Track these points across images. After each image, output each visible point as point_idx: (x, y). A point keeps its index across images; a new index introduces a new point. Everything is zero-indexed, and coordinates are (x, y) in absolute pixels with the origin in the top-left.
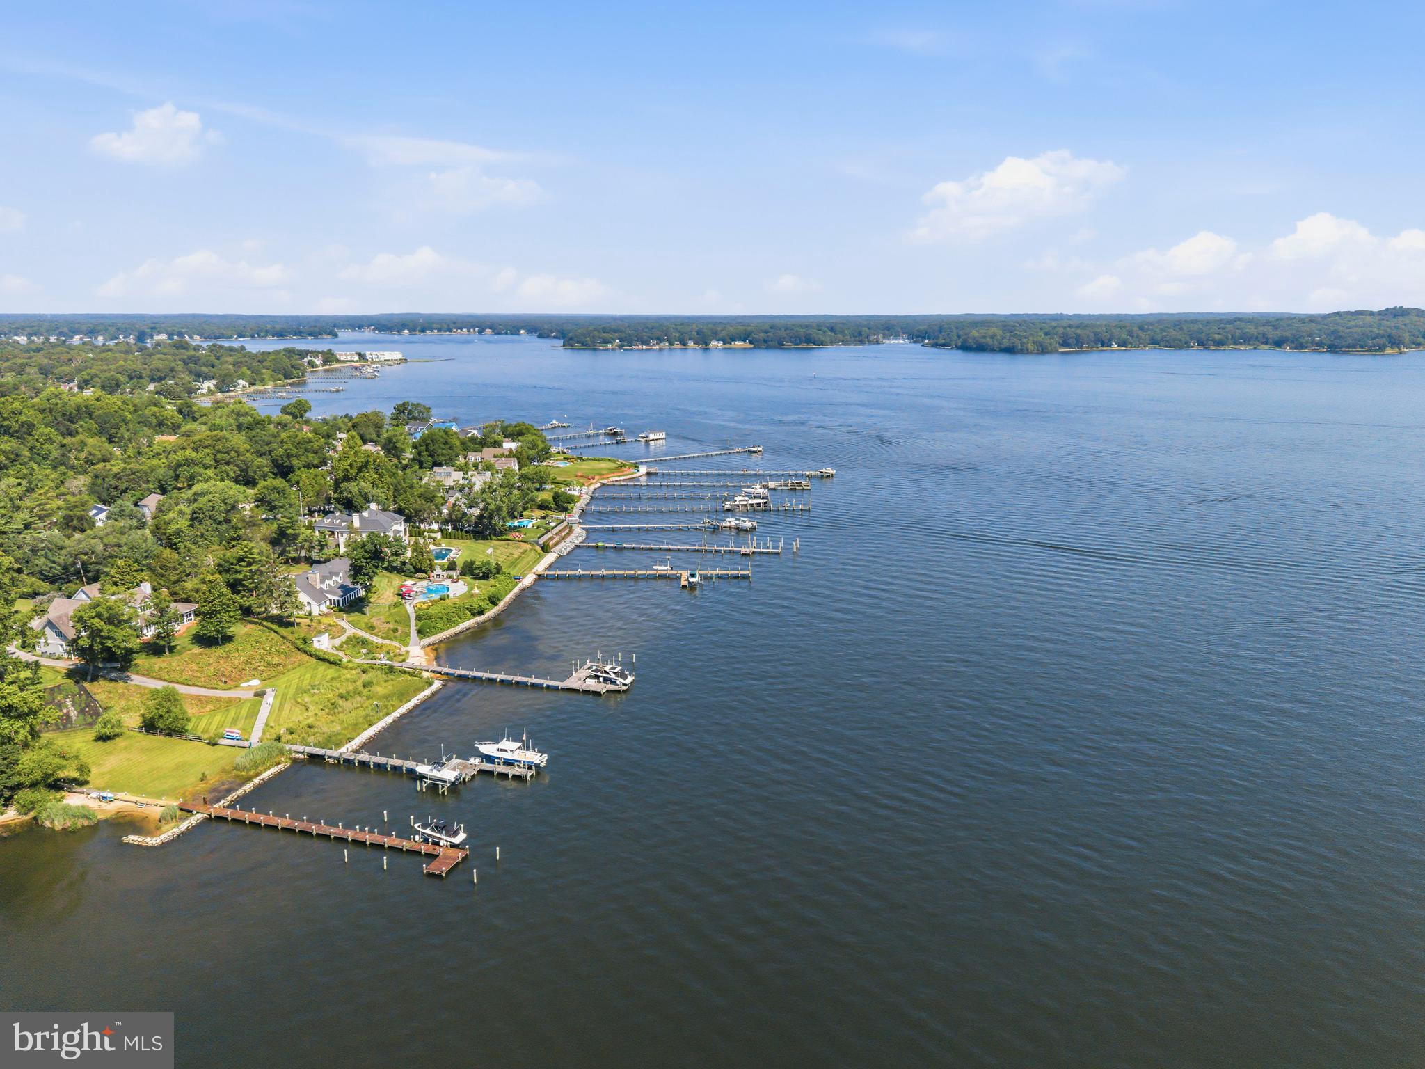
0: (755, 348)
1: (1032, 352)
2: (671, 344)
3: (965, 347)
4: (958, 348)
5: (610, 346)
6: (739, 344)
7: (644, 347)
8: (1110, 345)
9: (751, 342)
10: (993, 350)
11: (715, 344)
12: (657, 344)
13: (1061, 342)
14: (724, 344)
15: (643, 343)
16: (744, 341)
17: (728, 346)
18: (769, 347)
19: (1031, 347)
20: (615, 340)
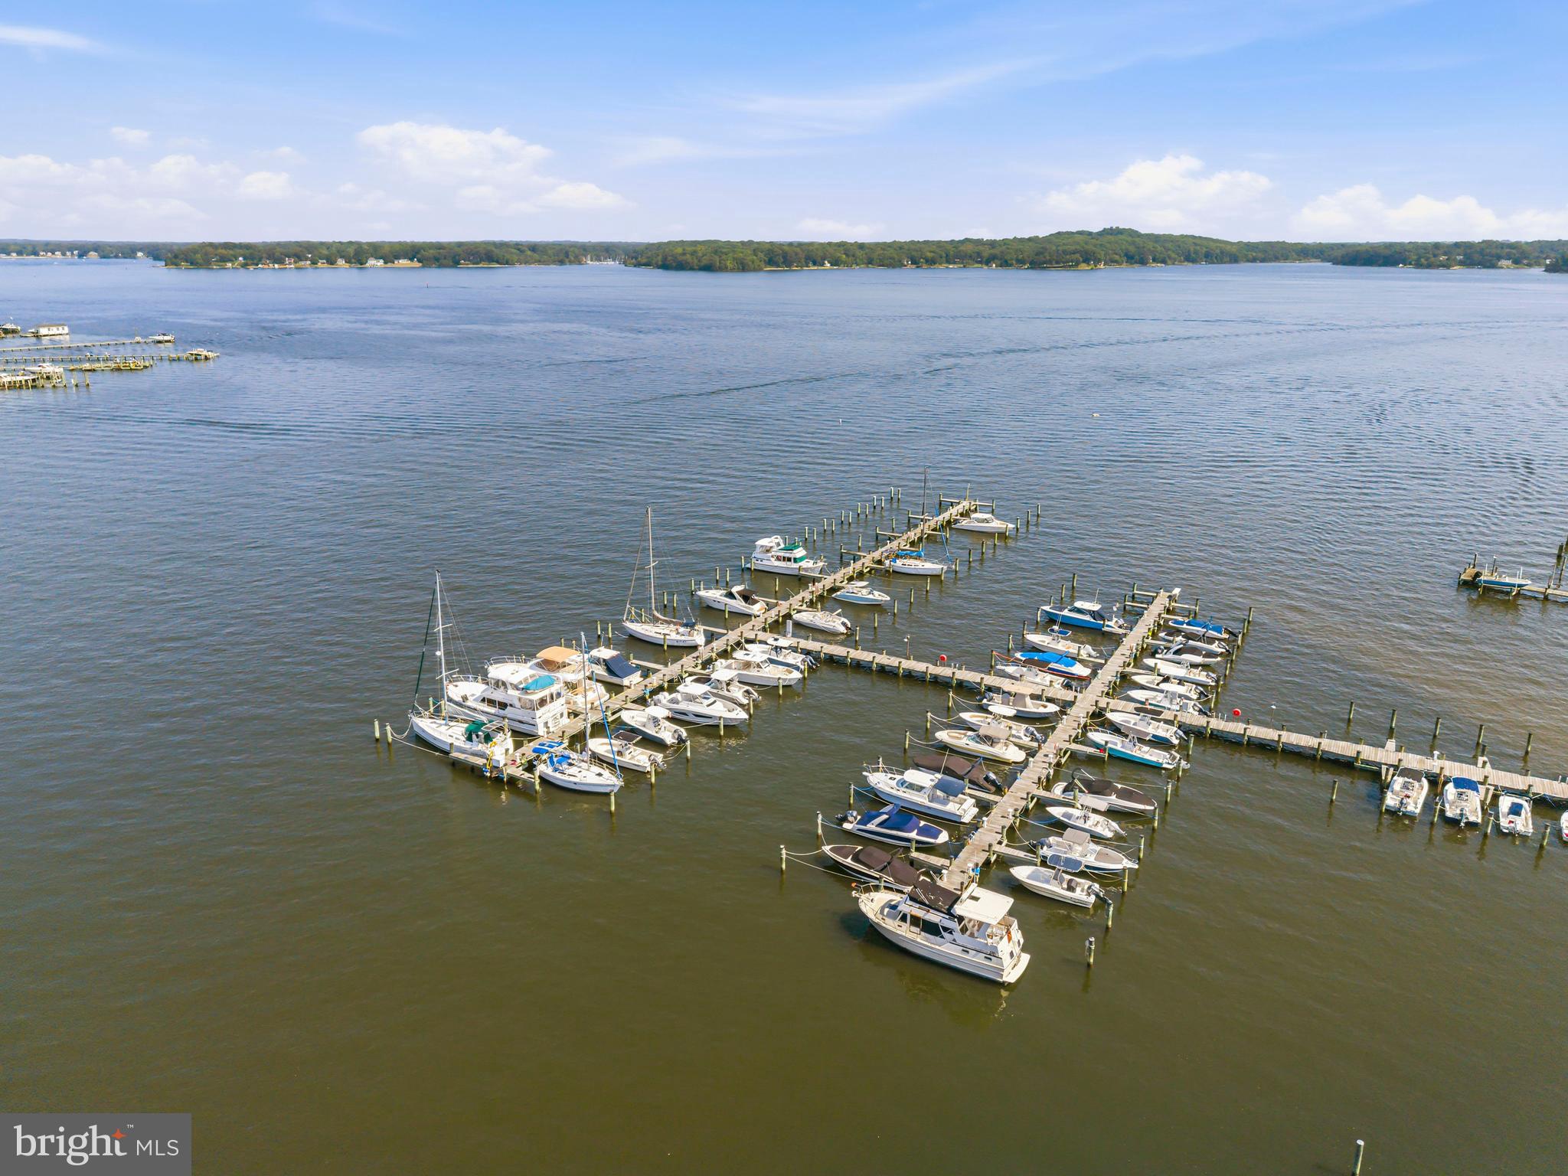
0: (423, 267)
1: (732, 270)
2: (314, 263)
3: (665, 266)
4: (659, 267)
5: (229, 265)
6: (403, 262)
7: (276, 266)
8: (823, 265)
9: (419, 261)
10: (692, 269)
11: (371, 262)
12: (295, 262)
13: (767, 259)
14: (385, 263)
15: (275, 262)
16: (411, 259)
17: (389, 265)
18: (441, 266)
19: (729, 264)
20: (237, 259)
